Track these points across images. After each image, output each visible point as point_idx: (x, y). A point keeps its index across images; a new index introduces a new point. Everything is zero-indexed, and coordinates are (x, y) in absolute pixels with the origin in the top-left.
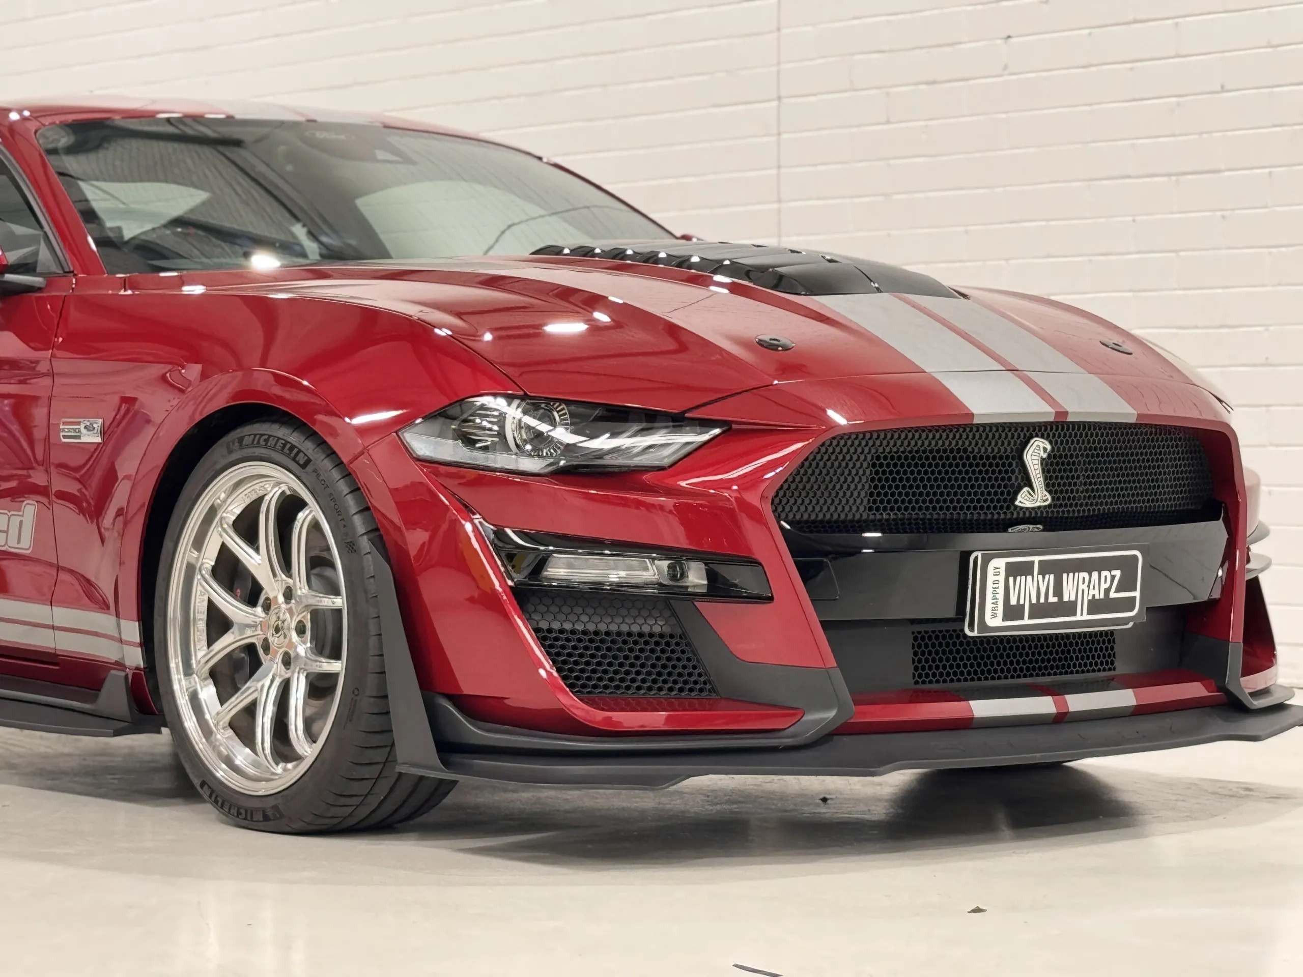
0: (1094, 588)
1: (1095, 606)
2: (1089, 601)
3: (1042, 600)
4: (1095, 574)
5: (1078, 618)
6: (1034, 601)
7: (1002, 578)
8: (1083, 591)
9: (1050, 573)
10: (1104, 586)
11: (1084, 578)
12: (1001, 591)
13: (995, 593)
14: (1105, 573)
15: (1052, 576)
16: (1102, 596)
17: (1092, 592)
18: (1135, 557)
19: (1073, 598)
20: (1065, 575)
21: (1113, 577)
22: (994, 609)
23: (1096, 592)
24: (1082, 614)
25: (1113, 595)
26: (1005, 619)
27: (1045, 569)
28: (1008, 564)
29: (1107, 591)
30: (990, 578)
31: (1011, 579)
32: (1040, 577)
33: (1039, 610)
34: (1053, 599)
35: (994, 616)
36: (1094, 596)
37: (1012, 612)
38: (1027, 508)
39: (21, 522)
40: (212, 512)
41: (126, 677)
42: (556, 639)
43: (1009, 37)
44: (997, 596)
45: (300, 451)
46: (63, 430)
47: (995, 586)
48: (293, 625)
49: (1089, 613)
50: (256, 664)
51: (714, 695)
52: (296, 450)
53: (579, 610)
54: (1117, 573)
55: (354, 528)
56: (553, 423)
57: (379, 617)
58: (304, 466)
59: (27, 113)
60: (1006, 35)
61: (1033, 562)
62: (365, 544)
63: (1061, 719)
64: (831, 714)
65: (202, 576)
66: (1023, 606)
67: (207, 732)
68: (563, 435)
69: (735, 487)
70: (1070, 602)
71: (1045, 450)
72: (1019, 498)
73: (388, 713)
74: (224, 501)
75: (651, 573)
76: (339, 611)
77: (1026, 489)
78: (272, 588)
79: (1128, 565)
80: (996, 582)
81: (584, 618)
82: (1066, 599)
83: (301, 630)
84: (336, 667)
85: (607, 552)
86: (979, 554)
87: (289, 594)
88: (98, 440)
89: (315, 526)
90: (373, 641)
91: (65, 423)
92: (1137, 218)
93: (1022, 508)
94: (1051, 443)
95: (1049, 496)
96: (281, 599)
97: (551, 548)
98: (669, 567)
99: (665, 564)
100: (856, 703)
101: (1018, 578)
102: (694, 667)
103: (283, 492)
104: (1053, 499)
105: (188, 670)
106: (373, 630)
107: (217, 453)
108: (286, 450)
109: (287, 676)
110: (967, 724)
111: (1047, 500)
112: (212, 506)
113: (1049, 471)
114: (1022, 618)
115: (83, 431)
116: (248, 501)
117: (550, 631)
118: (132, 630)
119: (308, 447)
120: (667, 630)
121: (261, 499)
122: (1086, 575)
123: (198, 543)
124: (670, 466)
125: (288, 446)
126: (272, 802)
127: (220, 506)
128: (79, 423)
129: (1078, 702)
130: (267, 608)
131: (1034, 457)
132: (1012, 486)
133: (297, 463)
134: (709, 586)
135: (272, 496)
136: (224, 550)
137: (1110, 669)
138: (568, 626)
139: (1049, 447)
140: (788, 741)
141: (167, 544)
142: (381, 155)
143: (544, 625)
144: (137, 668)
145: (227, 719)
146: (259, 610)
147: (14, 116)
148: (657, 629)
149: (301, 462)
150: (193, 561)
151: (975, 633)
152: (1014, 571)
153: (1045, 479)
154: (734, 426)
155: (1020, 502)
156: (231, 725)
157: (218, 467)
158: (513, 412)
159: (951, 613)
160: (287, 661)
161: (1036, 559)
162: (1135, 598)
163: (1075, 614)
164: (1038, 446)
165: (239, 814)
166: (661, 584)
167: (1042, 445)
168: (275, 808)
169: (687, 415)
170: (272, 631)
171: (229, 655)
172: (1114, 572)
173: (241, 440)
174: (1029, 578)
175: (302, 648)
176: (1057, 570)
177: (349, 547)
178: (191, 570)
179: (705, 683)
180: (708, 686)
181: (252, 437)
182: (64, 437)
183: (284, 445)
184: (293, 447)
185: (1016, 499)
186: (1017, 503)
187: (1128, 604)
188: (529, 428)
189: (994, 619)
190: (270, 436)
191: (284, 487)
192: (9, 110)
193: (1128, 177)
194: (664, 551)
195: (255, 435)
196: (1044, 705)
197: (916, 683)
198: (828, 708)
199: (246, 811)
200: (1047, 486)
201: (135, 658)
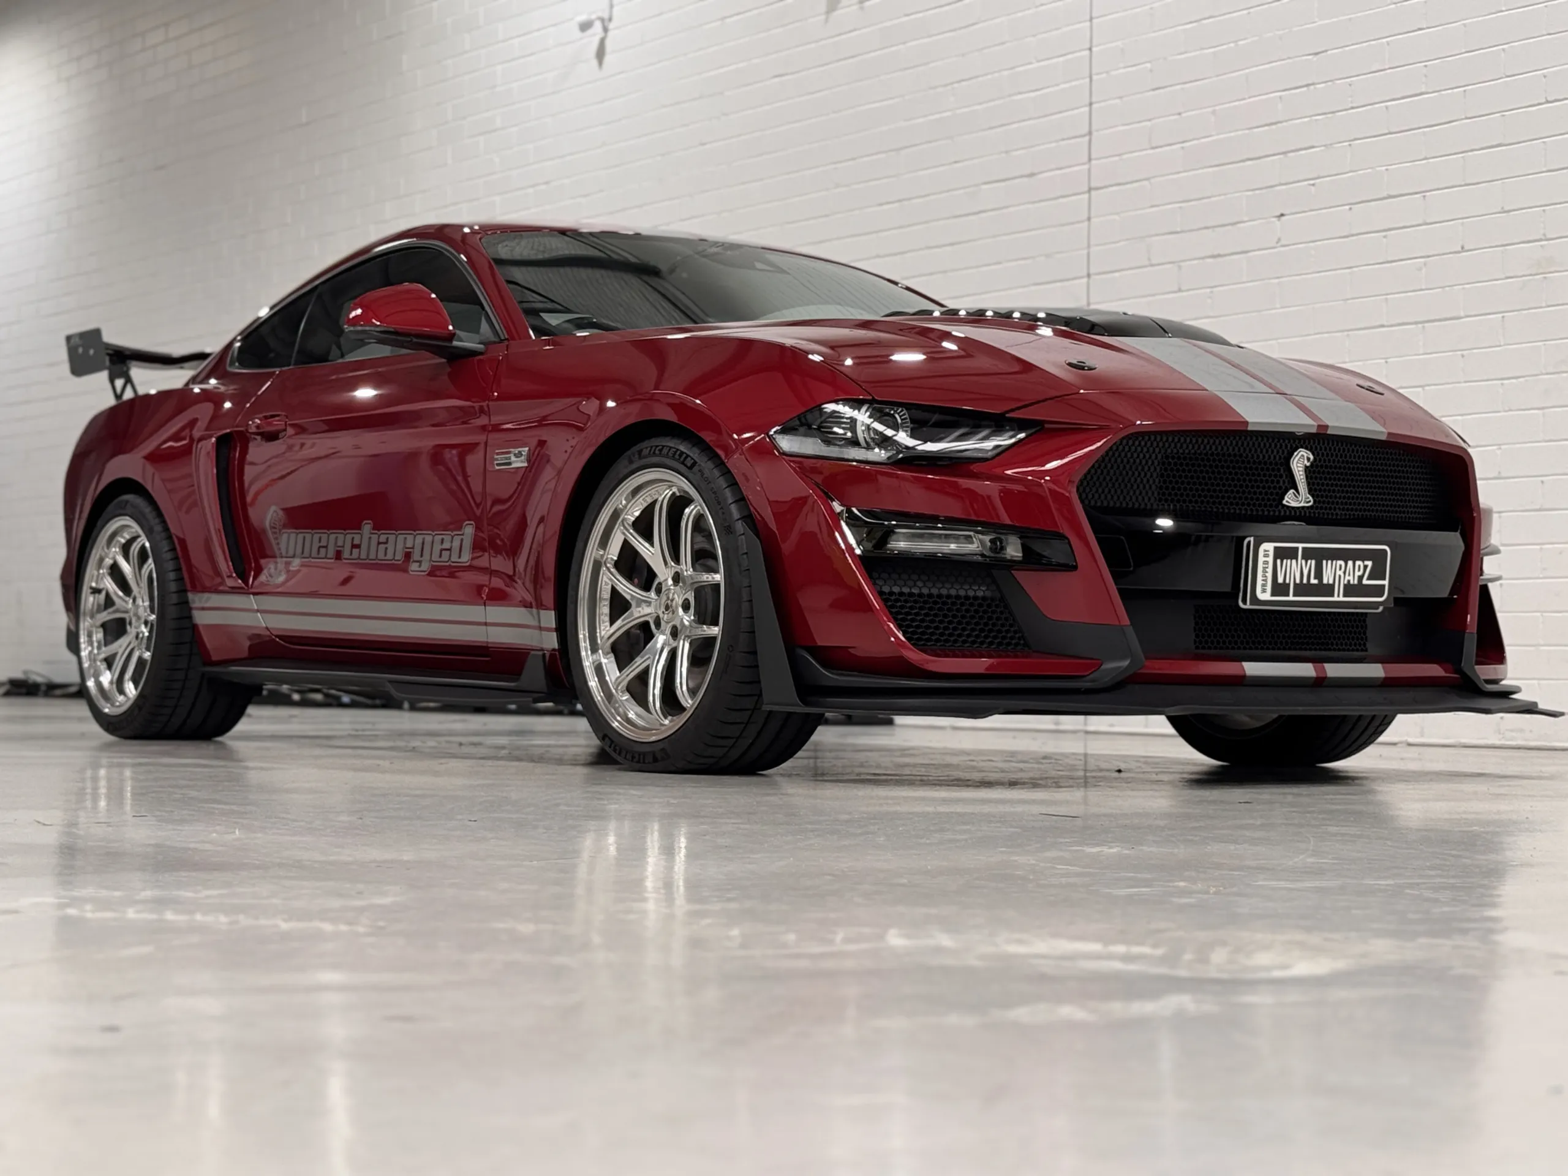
0: (1349, 575)
1: (1349, 590)
2: (1345, 585)
3: (1305, 581)
4: (1350, 563)
5: (1335, 599)
6: (1298, 581)
7: (1270, 559)
8: (1340, 576)
9: (1312, 559)
10: (1358, 574)
11: (1341, 566)
12: (1270, 570)
13: (1265, 571)
14: (1358, 563)
15: (1313, 562)
16: (1356, 582)
17: (1347, 578)
18: (1385, 551)
19: (1331, 582)
20: (1324, 562)
21: (1366, 567)
22: (1264, 585)
23: (1351, 578)
24: (1338, 596)
25: (1365, 582)
26: (1273, 595)
27: (1308, 554)
28: (1276, 548)
29: (1361, 578)
30: (1261, 559)
31: (1279, 561)
32: (1304, 562)
33: (1302, 589)
34: (1314, 581)
35: (1264, 591)
36: (1349, 581)
37: (1279, 589)
38: (1293, 508)
39: (462, 540)
40: (616, 515)
41: (544, 655)
42: (897, 600)
43: (1282, 215)
44: (1267, 574)
45: (688, 456)
46: (497, 460)
47: (1264, 566)
48: (680, 602)
49: (1344, 596)
50: (649, 636)
51: (1026, 649)
52: (684, 455)
53: (915, 577)
54: (1369, 563)
55: (731, 514)
56: (896, 427)
57: (750, 586)
58: (690, 468)
59: (476, 227)
60: (1278, 214)
61: (1297, 548)
62: (740, 527)
63: (1320, 682)
64: (1126, 663)
65: (608, 569)
66: (1289, 584)
67: (609, 696)
68: (903, 438)
69: (1048, 478)
70: (1328, 585)
71: (1308, 459)
72: (1286, 498)
73: (757, 666)
74: (625, 507)
75: (975, 545)
76: (717, 586)
77: (1292, 491)
78: (664, 573)
79: (1377, 557)
80: (1266, 563)
81: (920, 584)
82: (1325, 581)
83: (686, 607)
84: (715, 631)
85: (940, 525)
86: (1252, 539)
87: (677, 578)
88: (526, 464)
89: (699, 519)
90: (745, 606)
91: (498, 454)
92: (1388, 360)
93: (1288, 507)
94: (1313, 454)
95: (1311, 498)
96: (670, 582)
97: (894, 523)
98: (992, 541)
99: (987, 539)
100: (1147, 658)
101: (1285, 561)
102: (1011, 626)
103: (674, 493)
104: (1315, 502)
105: (594, 649)
106: (745, 597)
107: (621, 466)
108: (677, 457)
109: (674, 645)
110: (1241, 681)
111: (1310, 501)
112: (616, 510)
113: (1311, 478)
114: (1288, 595)
115: (513, 458)
116: (645, 505)
117: (891, 593)
118: (549, 618)
119: (694, 453)
120: (988, 594)
121: (654, 502)
122: (1342, 563)
123: (604, 543)
124: (993, 458)
125: (678, 452)
126: (661, 745)
127: (622, 510)
128: (509, 453)
129: (1334, 670)
130: (659, 591)
131: (1299, 465)
132: (1280, 488)
133: (686, 466)
134: (1023, 557)
135: (664, 495)
136: (626, 546)
137: (1362, 650)
138: (906, 590)
139: (1312, 457)
140: (1088, 685)
141: (579, 545)
142: (759, 265)
143: (886, 589)
144: (554, 650)
145: (625, 683)
146: (653, 594)
147: (467, 230)
148: (980, 594)
149: (689, 465)
150: (598, 557)
151: (1248, 606)
152: (1280, 554)
153: (1309, 484)
154: (1047, 426)
155: (1287, 502)
156: (629, 689)
157: (621, 476)
158: (862, 417)
159: (1227, 588)
160: (675, 633)
161: (1300, 546)
162: (1384, 586)
163: (1333, 595)
164: (1303, 456)
165: (633, 757)
166: (983, 555)
167: (1305, 455)
168: (663, 750)
169: (1007, 415)
170: (663, 609)
171: (627, 632)
172: (1366, 563)
173: (640, 452)
174: (1294, 561)
175: (687, 619)
176: (1319, 557)
177: (726, 530)
178: (597, 566)
179: (1019, 638)
180: (1022, 642)
181: (649, 449)
182: (498, 465)
183: (676, 452)
184: (682, 453)
185: (1283, 499)
186: (1284, 502)
187: (1378, 591)
188: (876, 431)
189: (1264, 595)
190: (663, 446)
191: (674, 489)
192: (462, 226)
193: (1383, 326)
194: (988, 526)
195: (652, 447)
196: (1305, 670)
197: (1197, 648)
198: (1123, 658)
199: (639, 755)
200: (1310, 491)
201: (551, 641)
